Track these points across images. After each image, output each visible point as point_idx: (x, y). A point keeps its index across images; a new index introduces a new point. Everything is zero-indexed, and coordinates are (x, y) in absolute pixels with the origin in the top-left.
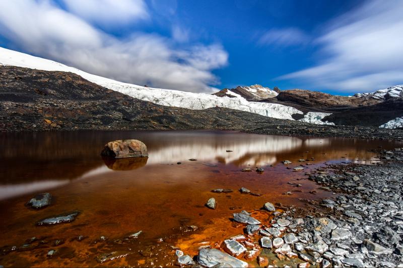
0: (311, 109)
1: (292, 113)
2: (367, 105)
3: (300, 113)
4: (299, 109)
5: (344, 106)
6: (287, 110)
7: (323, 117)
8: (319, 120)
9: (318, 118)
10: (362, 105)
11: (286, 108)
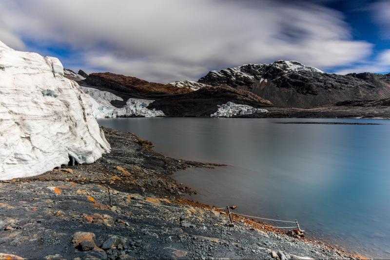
0: (130, 96)
1: (111, 100)
2: (181, 93)
3: (120, 99)
4: (117, 95)
5: (162, 93)
6: (104, 95)
7: (148, 105)
8: (145, 108)
9: (143, 105)
10: (177, 93)
11: (102, 93)
